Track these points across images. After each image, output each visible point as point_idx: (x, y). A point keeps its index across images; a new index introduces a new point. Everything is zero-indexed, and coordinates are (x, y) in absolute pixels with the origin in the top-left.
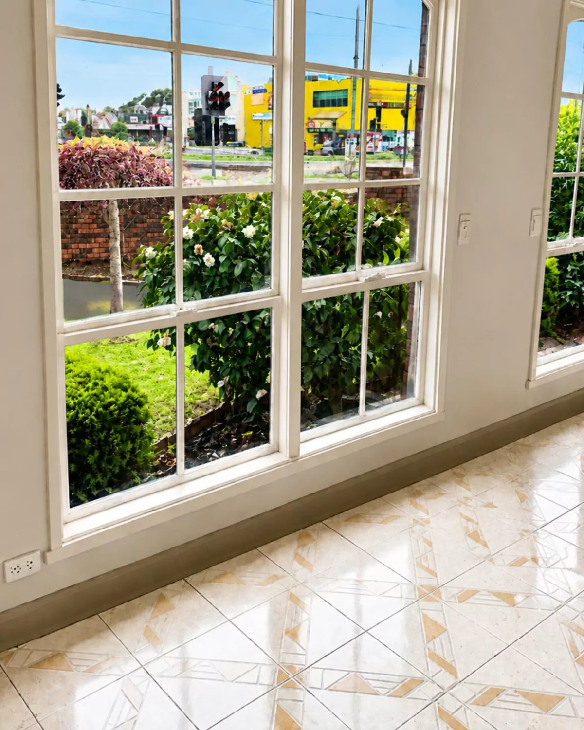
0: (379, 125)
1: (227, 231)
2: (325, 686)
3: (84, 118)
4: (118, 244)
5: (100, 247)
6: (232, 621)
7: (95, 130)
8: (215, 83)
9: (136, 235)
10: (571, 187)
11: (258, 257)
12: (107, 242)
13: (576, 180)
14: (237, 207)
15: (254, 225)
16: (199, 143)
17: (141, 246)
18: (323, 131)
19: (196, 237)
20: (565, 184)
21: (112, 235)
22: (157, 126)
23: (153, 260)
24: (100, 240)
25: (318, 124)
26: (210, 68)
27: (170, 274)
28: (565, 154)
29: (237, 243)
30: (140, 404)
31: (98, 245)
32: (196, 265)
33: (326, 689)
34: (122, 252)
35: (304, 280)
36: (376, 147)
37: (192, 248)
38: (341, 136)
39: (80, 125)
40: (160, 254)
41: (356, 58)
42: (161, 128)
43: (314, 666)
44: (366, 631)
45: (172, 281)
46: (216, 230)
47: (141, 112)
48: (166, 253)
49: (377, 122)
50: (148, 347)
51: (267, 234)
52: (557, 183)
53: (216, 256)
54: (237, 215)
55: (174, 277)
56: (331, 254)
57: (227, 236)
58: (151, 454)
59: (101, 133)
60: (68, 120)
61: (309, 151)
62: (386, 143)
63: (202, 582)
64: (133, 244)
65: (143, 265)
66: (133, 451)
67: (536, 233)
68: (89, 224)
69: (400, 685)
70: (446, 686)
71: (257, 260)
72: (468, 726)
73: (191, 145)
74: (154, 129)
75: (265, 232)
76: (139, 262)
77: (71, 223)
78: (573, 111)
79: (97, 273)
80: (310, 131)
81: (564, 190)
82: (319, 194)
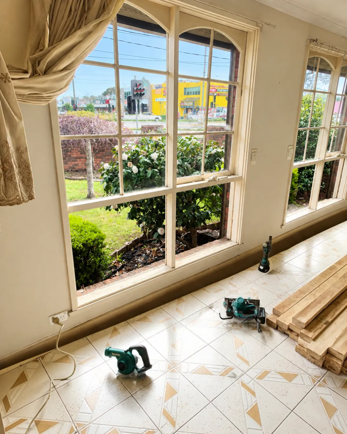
0: (214, 104)
1: (144, 156)
2: (190, 371)
3: (73, 102)
4: (91, 162)
5: (82, 163)
6: (147, 340)
7: (79, 108)
8: (137, 84)
9: (100, 158)
10: (306, 134)
11: (159, 168)
12: (85, 161)
13: (308, 131)
14: (148, 144)
15: (157, 153)
16: (130, 113)
17: (102, 163)
18: (188, 107)
19: (129, 159)
20: (303, 133)
21: (87, 157)
22: (109, 105)
23: (108, 170)
24: (83, 160)
25: (186, 104)
26: (135, 76)
27: (117, 176)
28: (304, 119)
29: (148, 161)
30: (103, 239)
31: (81, 162)
32: (129, 172)
33: (190, 373)
34: (93, 166)
35: (178, 178)
36: (213, 115)
37: (127, 164)
38: (197, 110)
39: (71, 105)
40: (111, 167)
41: (204, 73)
42: (111, 106)
43: (184, 361)
44: (208, 345)
45: (117, 180)
46: (138, 155)
47: (102, 98)
48: (114, 166)
49: (214, 103)
50: (106, 209)
51: (163, 156)
52: (299, 132)
53: (138, 167)
54: (149, 148)
55: (119, 177)
56: (192, 167)
57: (144, 158)
58: (109, 262)
59: (82, 109)
60: (65, 103)
61: (181, 117)
62: (218, 113)
63: (133, 322)
64: (98, 162)
65: (103, 172)
66: (100, 261)
67: (289, 158)
68: (76, 152)
69: (224, 370)
70: (245, 370)
71: (158, 170)
72: (254, 390)
73: (126, 114)
74: (108, 106)
75: (162, 156)
76: (101, 170)
77: (67, 152)
78: (309, 98)
79: (81, 175)
80: (182, 107)
81: (302, 136)
82: (186, 138)
